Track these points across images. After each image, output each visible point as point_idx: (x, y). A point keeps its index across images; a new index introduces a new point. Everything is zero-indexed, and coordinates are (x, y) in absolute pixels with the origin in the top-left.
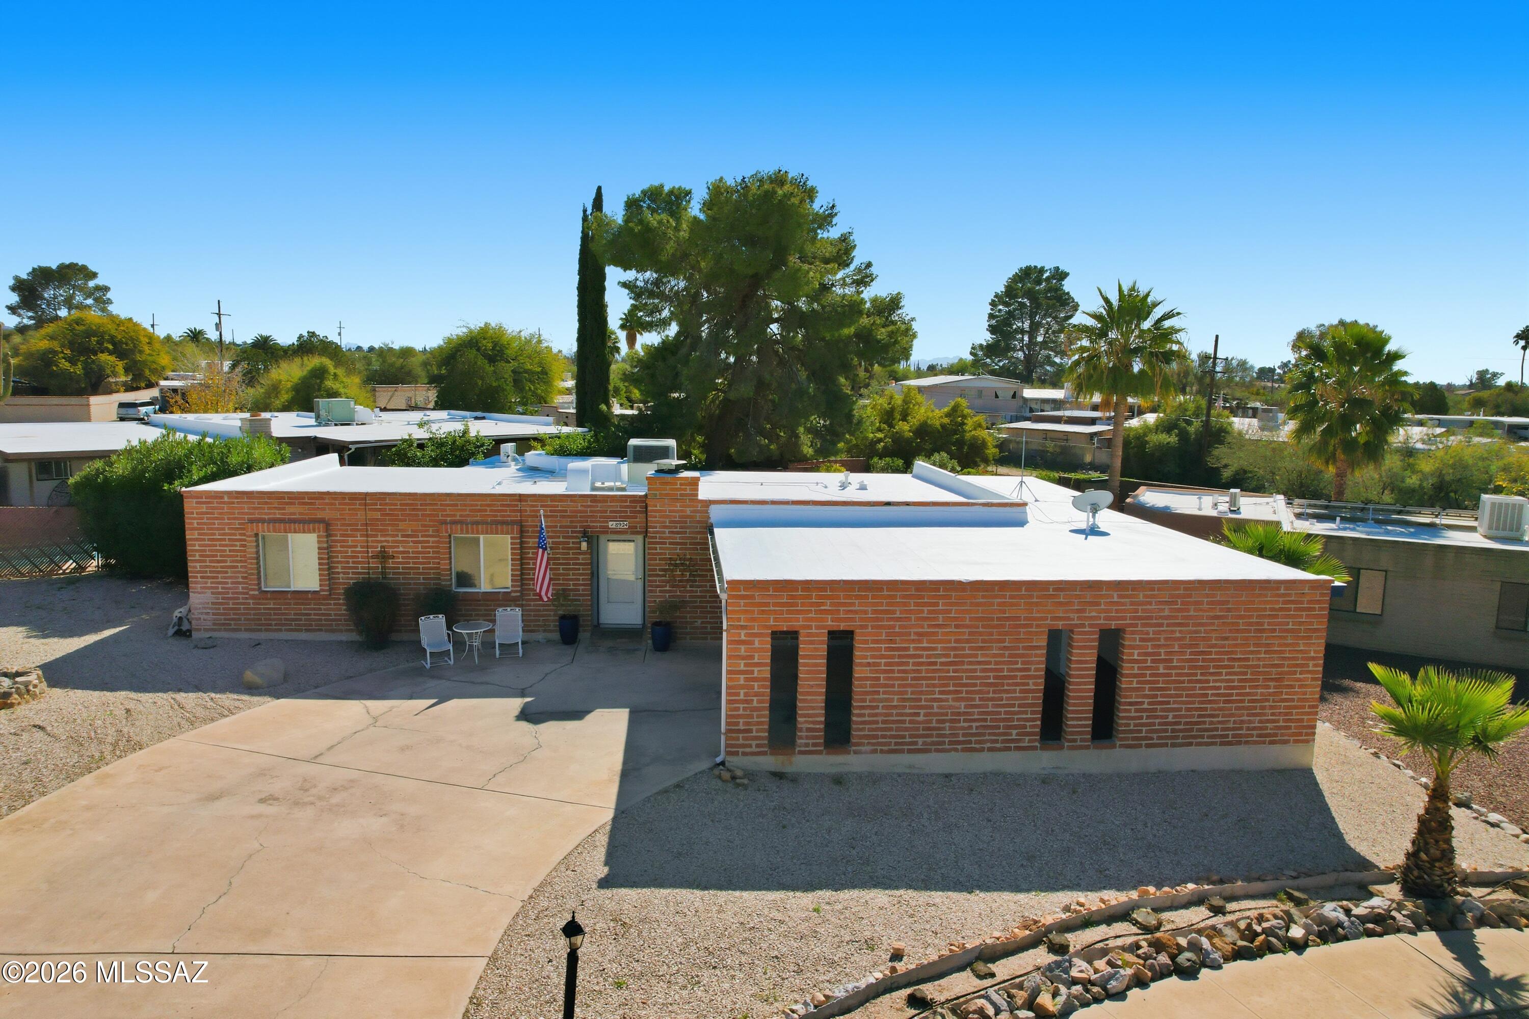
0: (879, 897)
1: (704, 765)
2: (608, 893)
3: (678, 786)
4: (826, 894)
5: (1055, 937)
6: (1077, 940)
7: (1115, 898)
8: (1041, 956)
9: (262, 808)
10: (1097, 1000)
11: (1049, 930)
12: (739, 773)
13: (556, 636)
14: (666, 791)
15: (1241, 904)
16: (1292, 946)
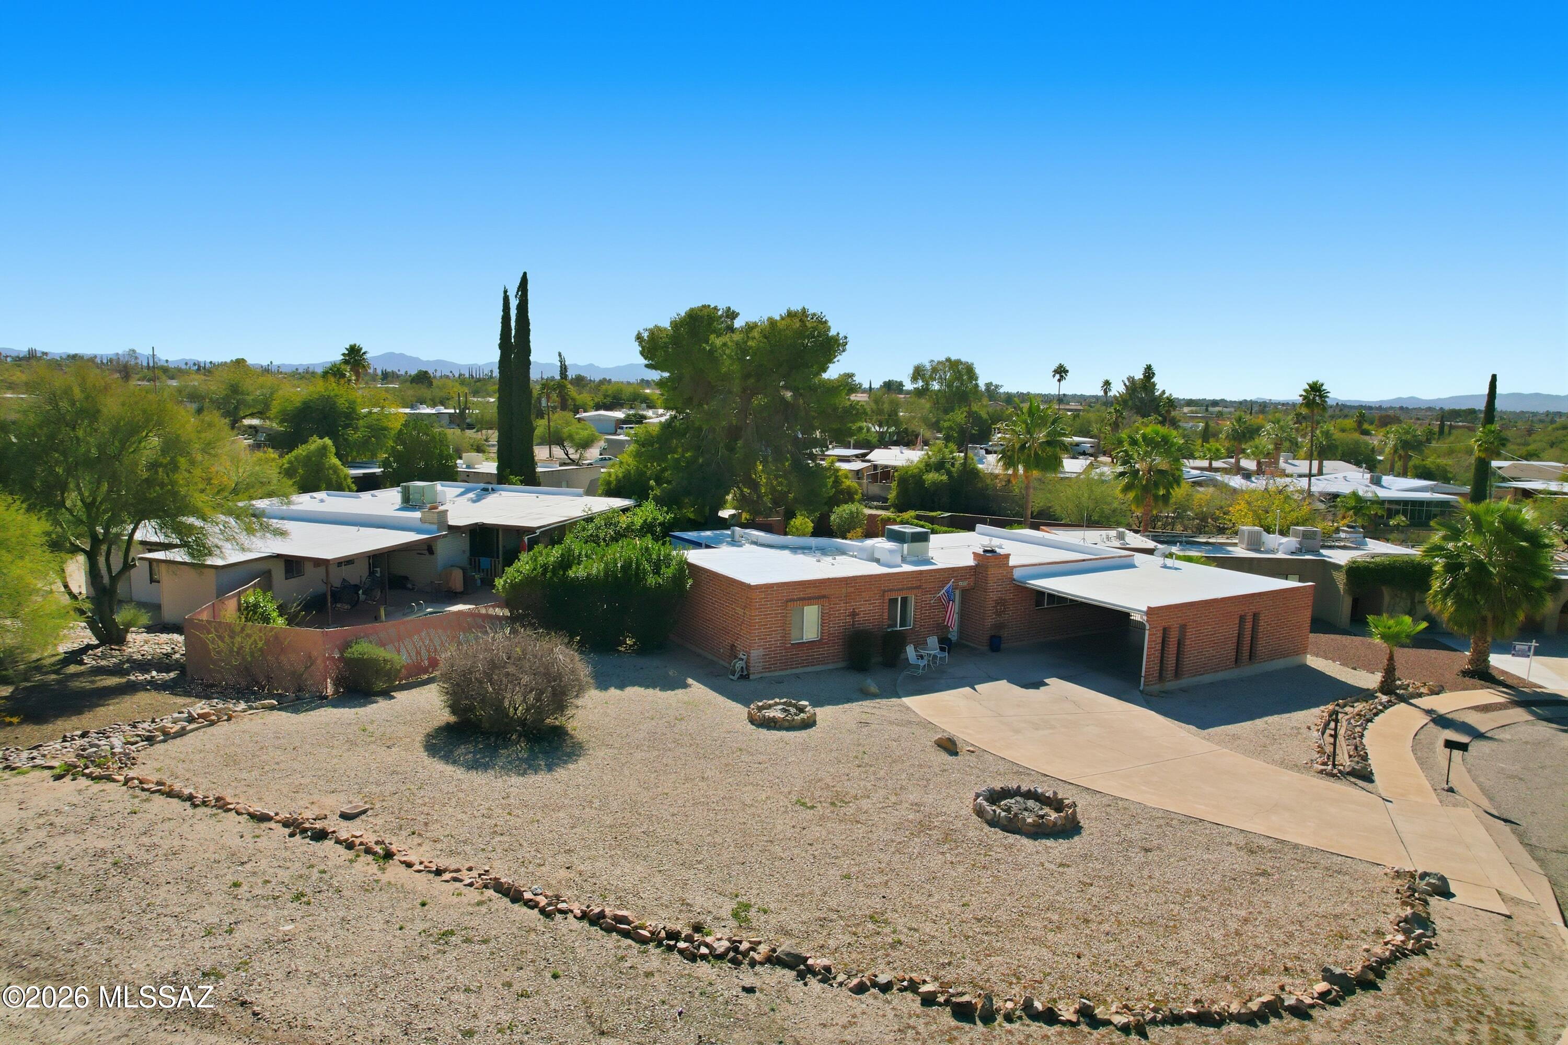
3: (1146, 700)
15: (1355, 705)
16: (1381, 711)
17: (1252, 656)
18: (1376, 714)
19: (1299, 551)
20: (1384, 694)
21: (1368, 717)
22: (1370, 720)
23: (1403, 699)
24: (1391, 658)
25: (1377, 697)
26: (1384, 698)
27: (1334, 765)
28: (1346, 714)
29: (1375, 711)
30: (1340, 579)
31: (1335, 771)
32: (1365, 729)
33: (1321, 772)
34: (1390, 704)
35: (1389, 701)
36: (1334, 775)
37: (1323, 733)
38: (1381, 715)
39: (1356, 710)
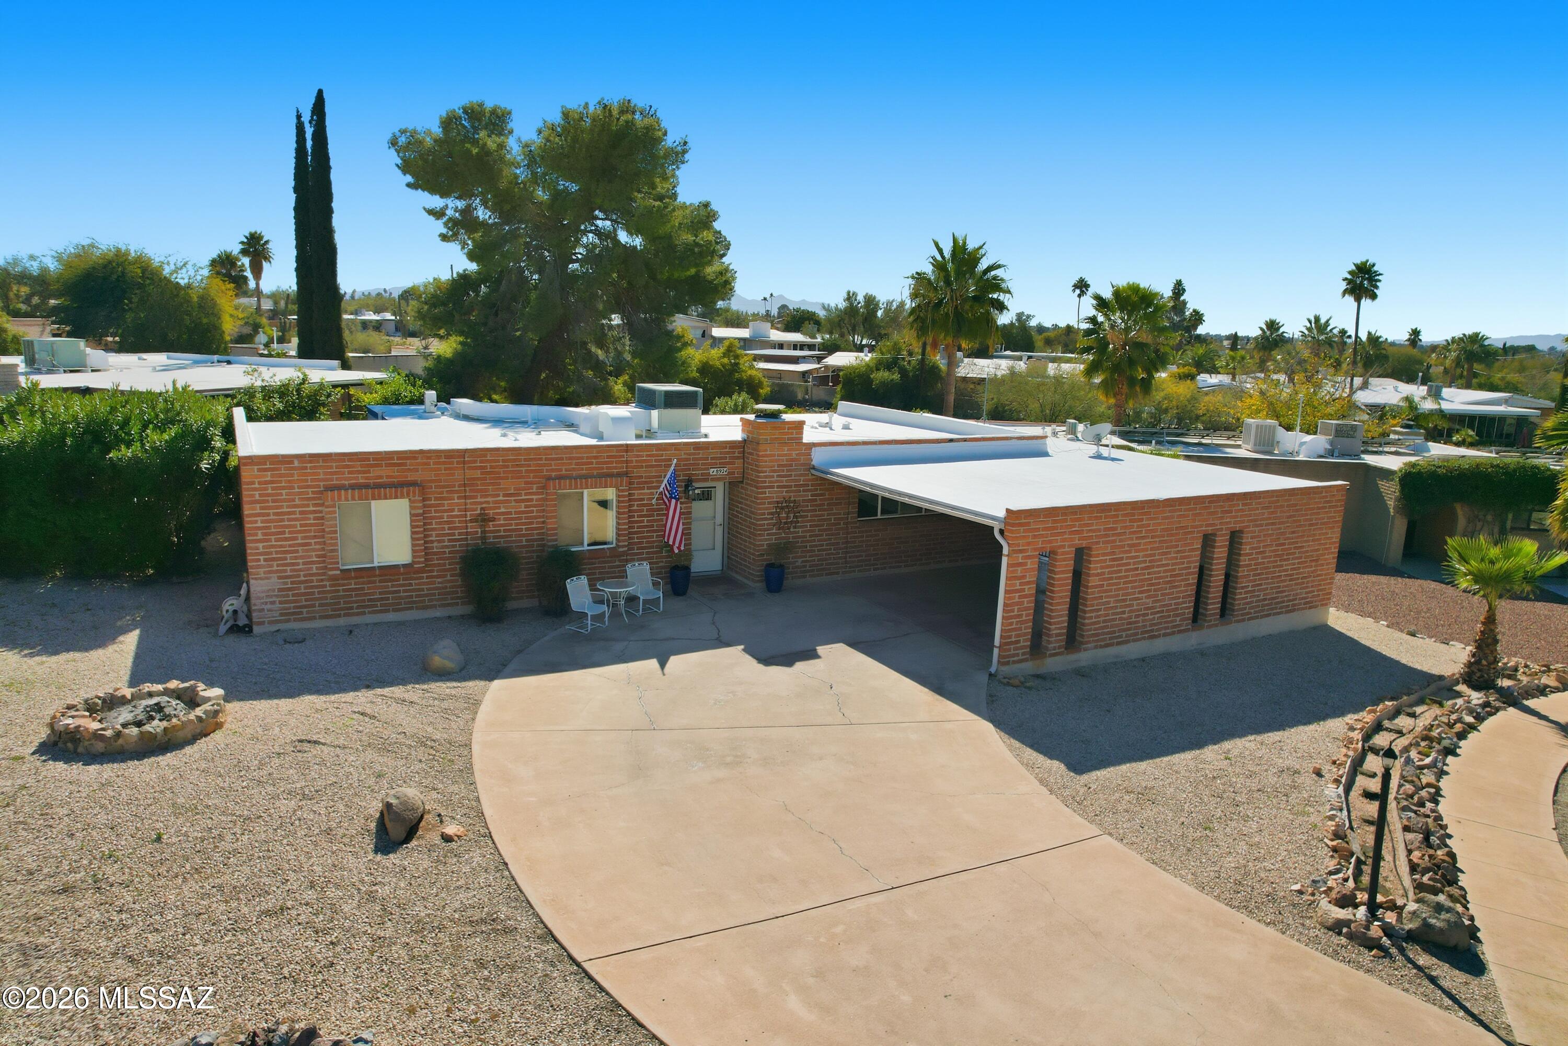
3: (991, 695)
14: (991, 701)
15: (1419, 710)
16: (1473, 727)
17: (1225, 610)
18: (1462, 736)
19: (1331, 453)
20: (1476, 687)
21: (1446, 743)
22: (1451, 751)
23: (1511, 699)
24: (1490, 620)
25: (1459, 695)
26: (1476, 698)
27: (1373, 907)
28: (1400, 733)
29: (1458, 727)
30: (1390, 492)
31: (1375, 930)
32: (1441, 773)
33: (1337, 927)
34: (1488, 710)
35: (1486, 704)
36: (1371, 944)
37: (1348, 789)
38: (1472, 736)
39: (1422, 723)
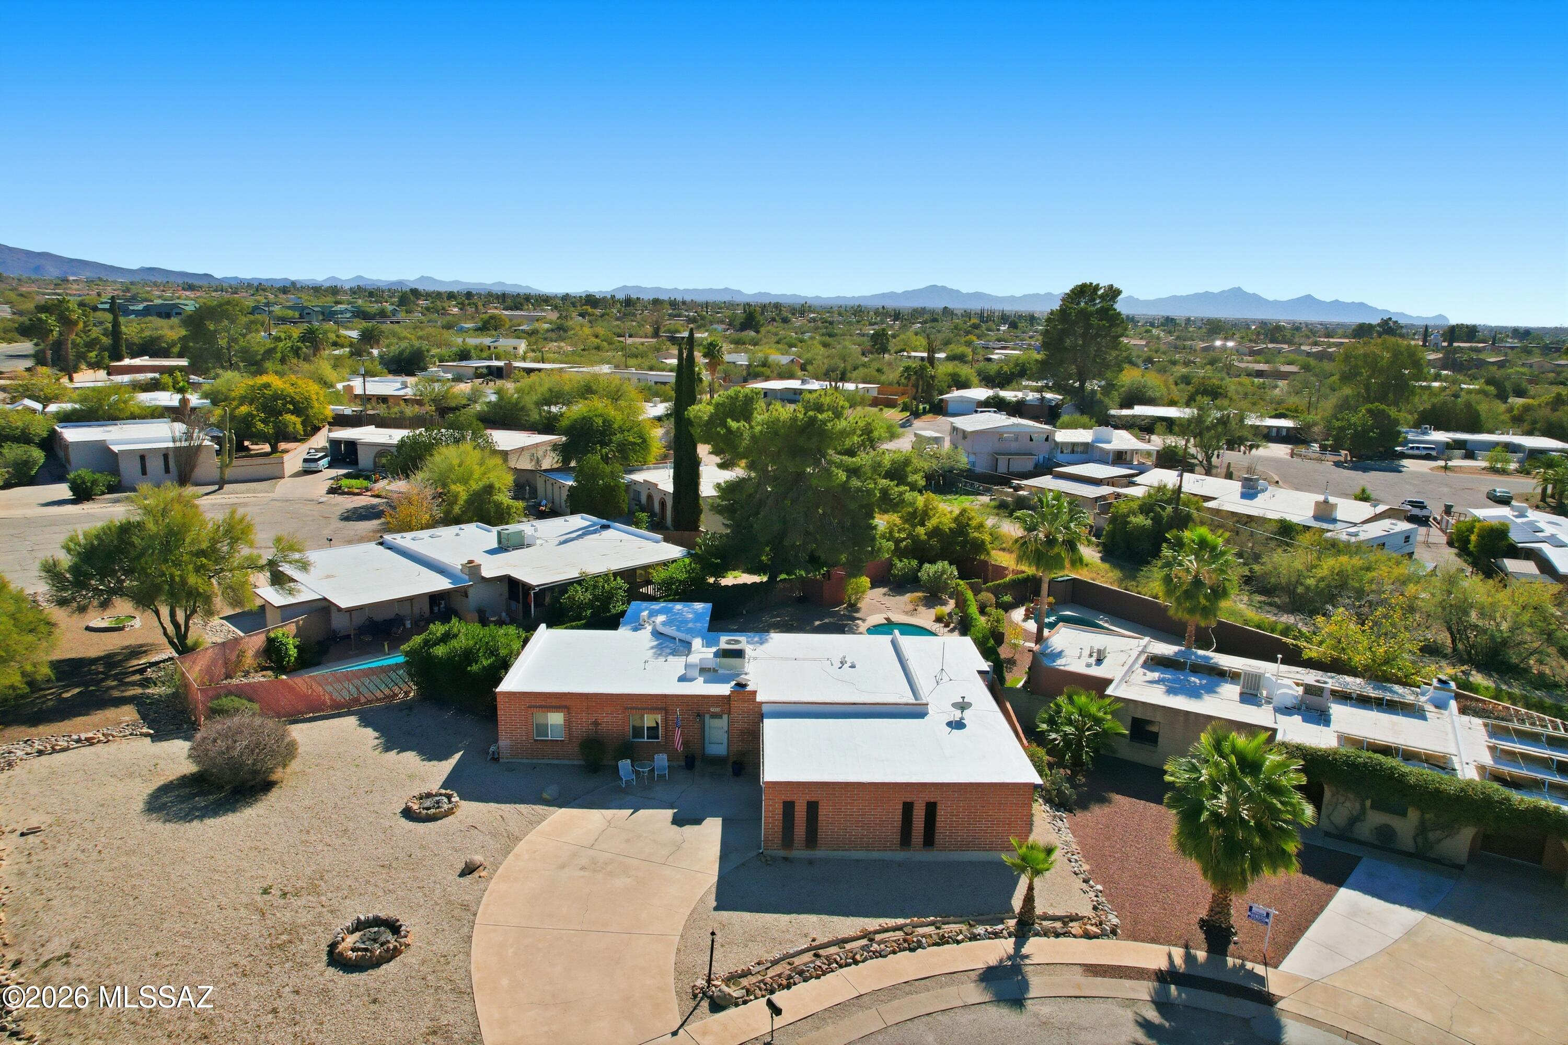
0: (813, 918)
1: (754, 853)
2: (717, 913)
3: (743, 864)
4: (794, 916)
5: (871, 936)
6: (878, 937)
7: (900, 921)
8: (864, 942)
9: (582, 873)
10: (877, 957)
11: (870, 933)
12: (769, 858)
13: (683, 763)
14: (737, 868)
17: (927, 843)
19: (1297, 707)
21: (916, 945)
22: (912, 949)
23: (1024, 934)
25: (998, 924)
26: (997, 929)
27: (711, 985)
29: (945, 940)
32: (880, 957)
34: (991, 936)
37: (812, 949)
38: (946, 946)
39: (930, 932)
